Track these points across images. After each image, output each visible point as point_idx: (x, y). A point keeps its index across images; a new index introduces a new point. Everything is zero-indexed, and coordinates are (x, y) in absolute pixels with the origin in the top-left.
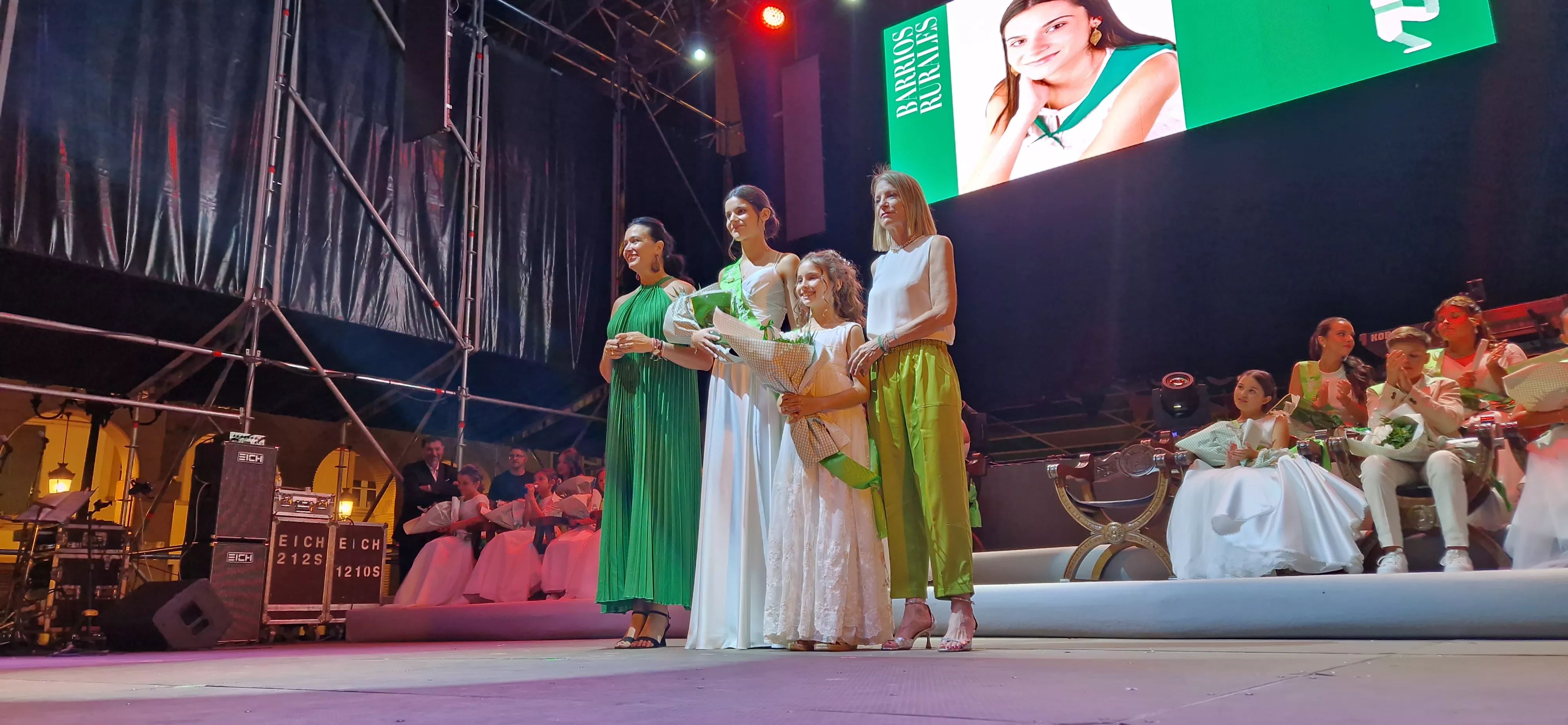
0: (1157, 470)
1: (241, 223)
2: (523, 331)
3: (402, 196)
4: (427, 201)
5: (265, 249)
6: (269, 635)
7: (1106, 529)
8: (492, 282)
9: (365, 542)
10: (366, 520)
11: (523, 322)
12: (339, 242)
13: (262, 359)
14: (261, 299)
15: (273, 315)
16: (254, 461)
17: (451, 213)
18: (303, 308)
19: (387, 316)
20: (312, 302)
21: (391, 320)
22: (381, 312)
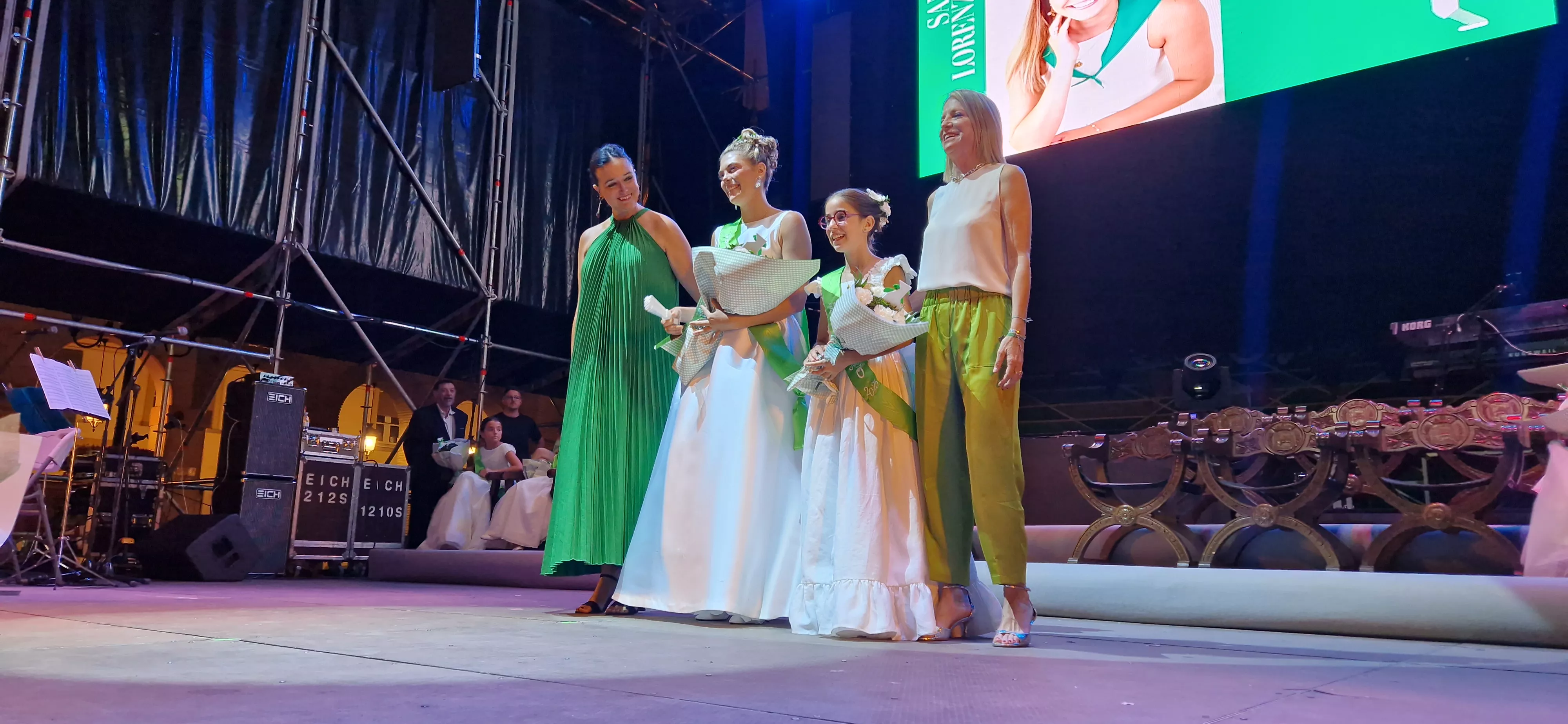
1: (273, 166)
2: (546, 282)
3: (430, 144)
4: (454, 149)
5: (296, 192)
6: (295, 569)
7: (1117, 511)
8: (517, 232)
9: (389, 483)
10: (388, 462)
11: (545, 273)
12: (368, 187)
13: (292, 301)
14: (291, 242)
15: (303, 258)
16: (283, 401)
17: (478, 163)
18: (332, 251)
19: (414, 262)
20: (340, 247)
21: (417, 266)
22: (408, 258)
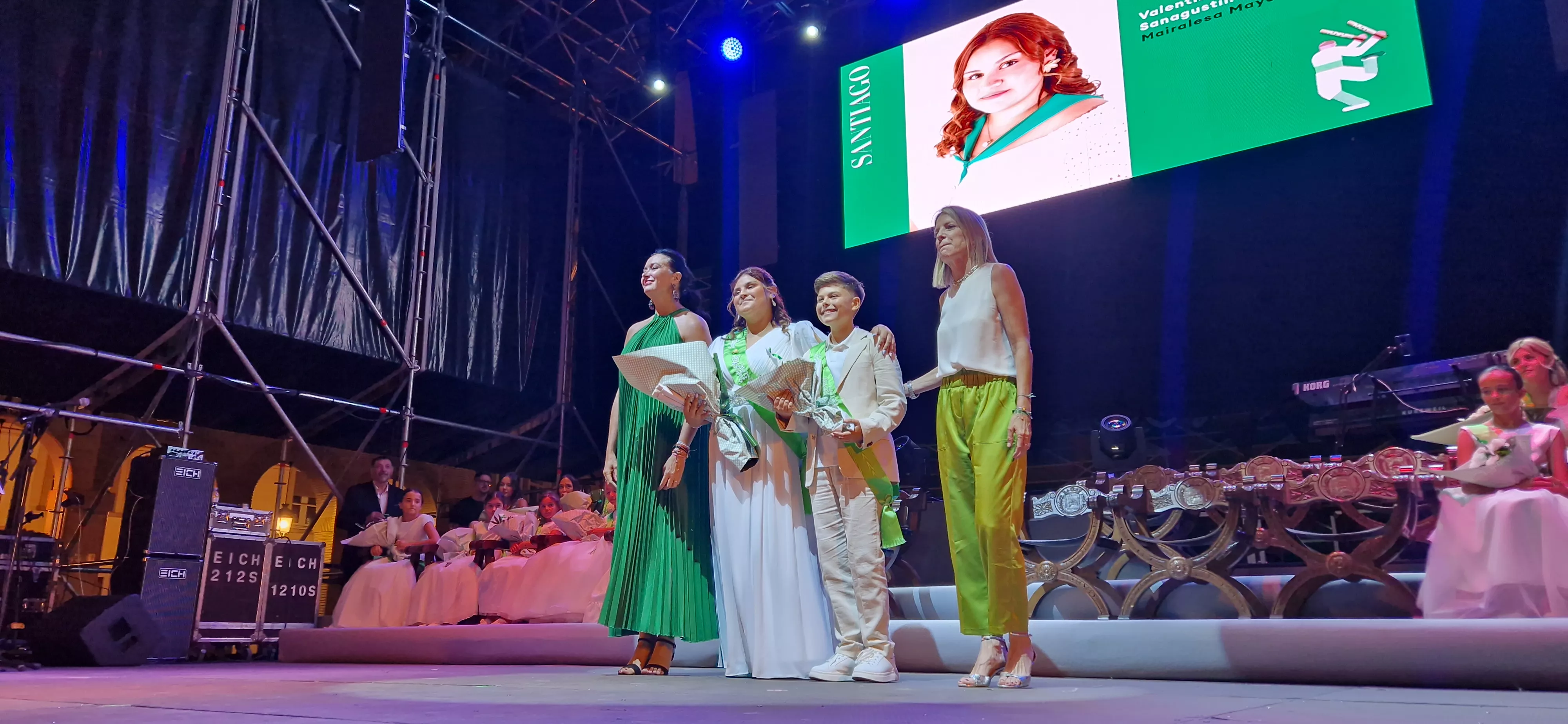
0: (1090, 510)
1: (188, 236)
2: (471, 352)
3: (353, 213)
4: (379, 220)
5: (211, 263)
6: (199, 652)
7: (1039, 568)
8: (442, 302)
9: (302, 561)
10: (303, 539)
11: (471, 343)
12: (288, 257)
13: (204, 373)
14: (205, 313)
15: (217, 329)
16: (191, 476)
17: (402, 233)
18: (248, 321)
19: (334, 333)
20: (256, 318)
21: (337, 337)
22: (327, 328)
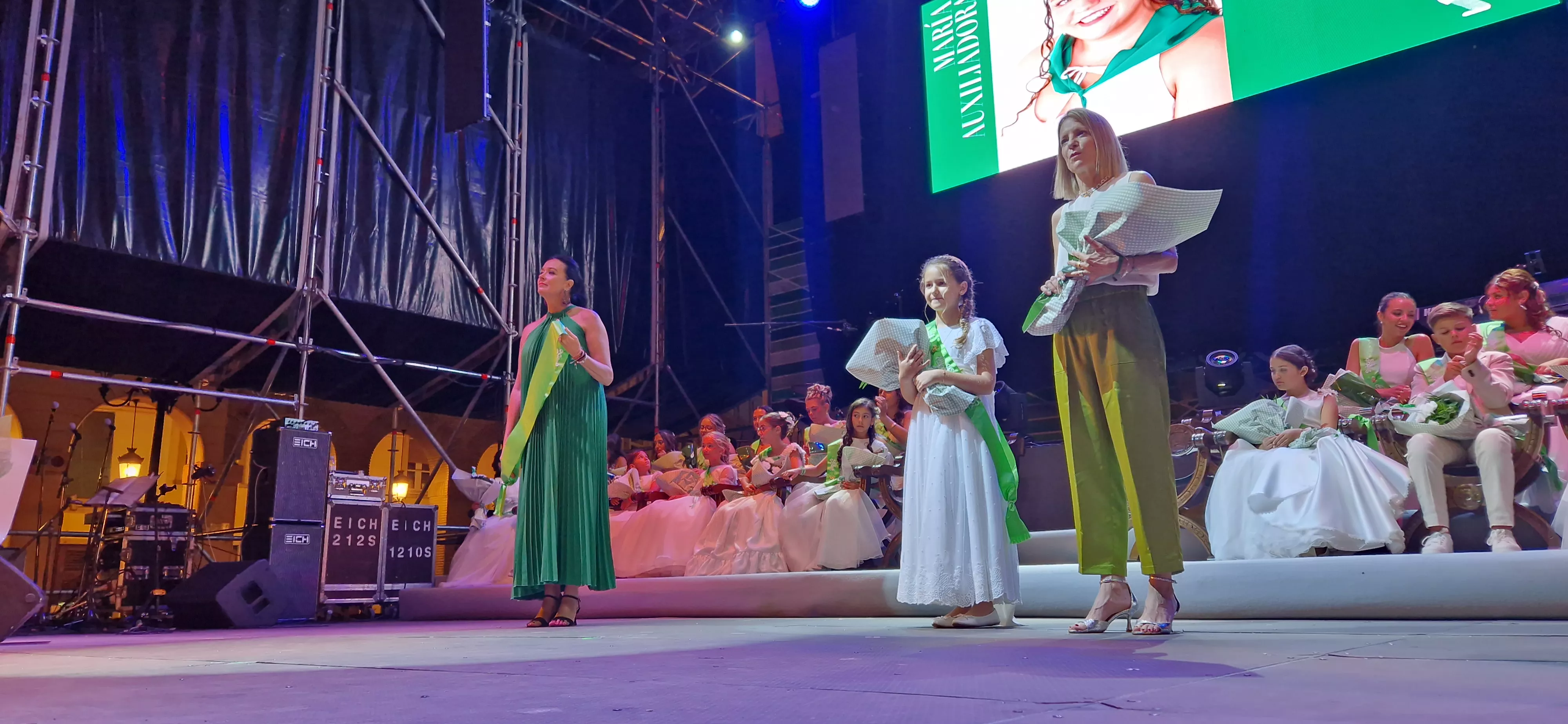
0: (1196, 450)
1: (291, 217)
3: (446, 186)
4: (470, 190)
5: (315, 240)
6: (326, 613)
9: (417, 523)
10: (418, 502)
12: (386, 231)
13: (315, 347)
14: (312, 289)
15: (324, 304)
16: (308, 446)
17: (494, 202)
18: (353, 295)
19: (434, 303)
20: (361, 291)
21: (437, 306)
22: (428, 299)
